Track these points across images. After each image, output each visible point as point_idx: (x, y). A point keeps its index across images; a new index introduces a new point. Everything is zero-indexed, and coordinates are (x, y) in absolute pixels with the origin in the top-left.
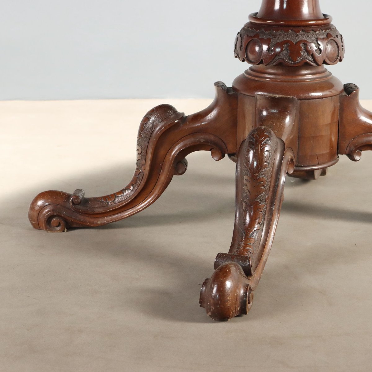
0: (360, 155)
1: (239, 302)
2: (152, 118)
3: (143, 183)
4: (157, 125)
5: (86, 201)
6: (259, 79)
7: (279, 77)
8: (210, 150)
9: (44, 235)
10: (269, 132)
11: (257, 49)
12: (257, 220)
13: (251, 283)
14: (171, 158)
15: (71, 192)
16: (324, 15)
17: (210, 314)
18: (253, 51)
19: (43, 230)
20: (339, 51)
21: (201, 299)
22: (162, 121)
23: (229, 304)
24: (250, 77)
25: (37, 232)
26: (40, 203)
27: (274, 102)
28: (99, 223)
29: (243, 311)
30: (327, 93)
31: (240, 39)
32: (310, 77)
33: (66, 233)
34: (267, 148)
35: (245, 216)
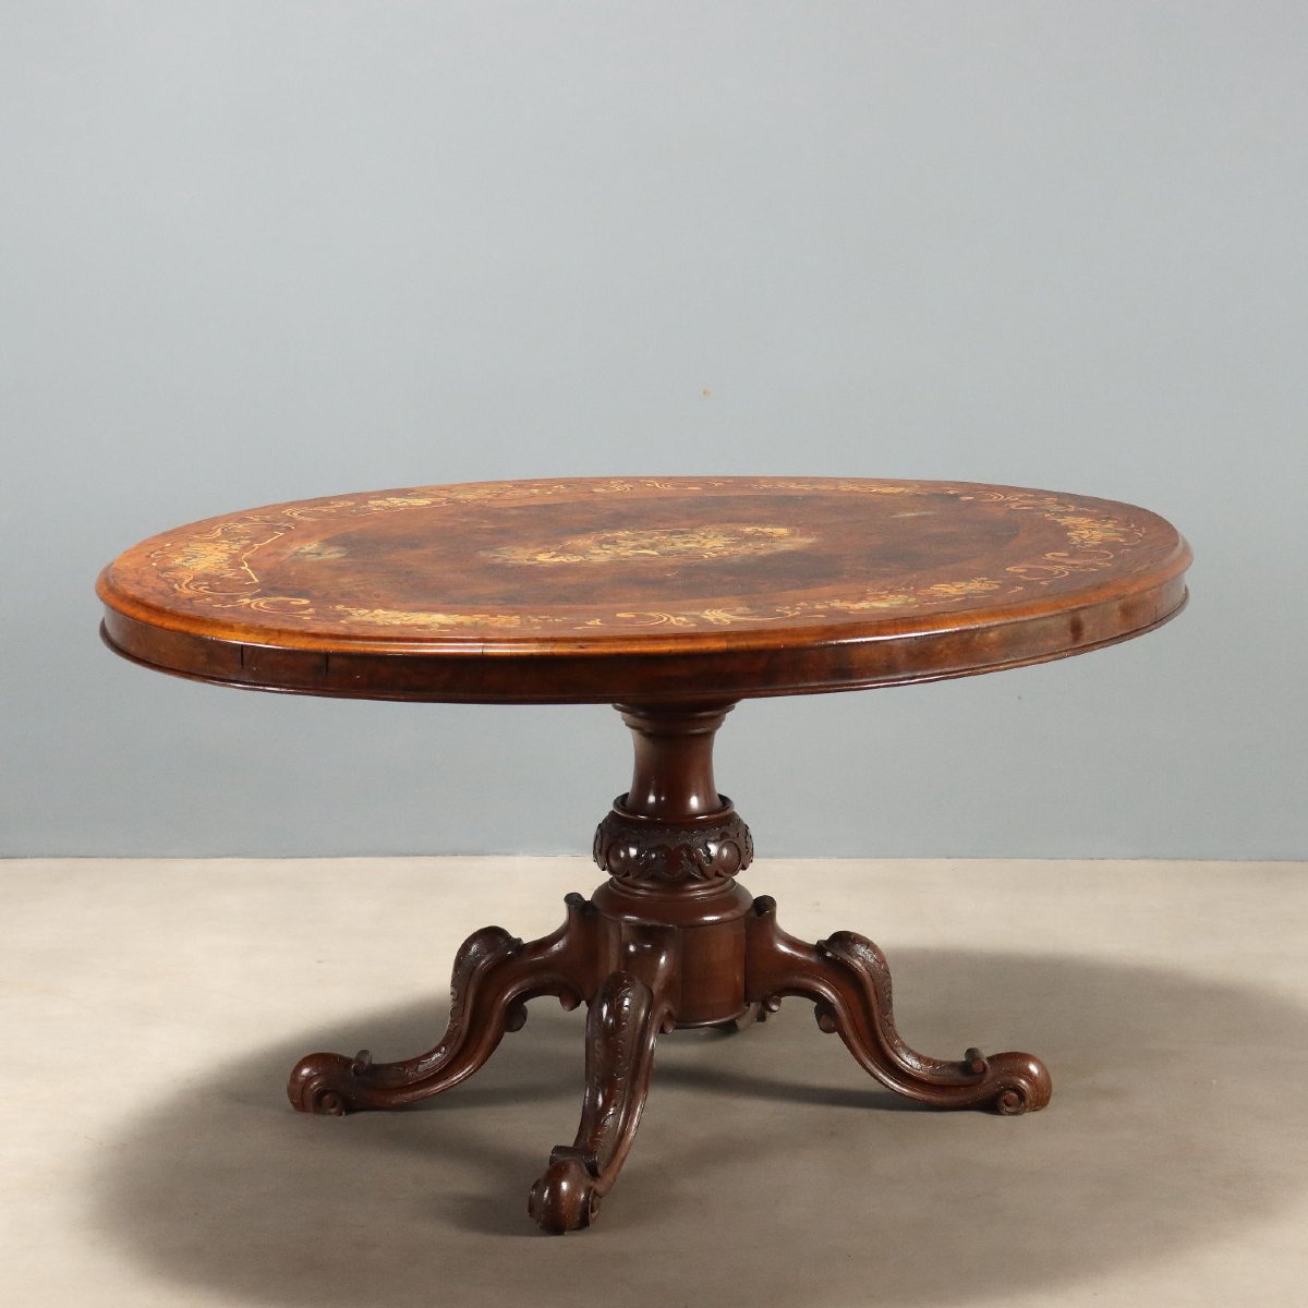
0: (778, 1002)
1: (579, 1210)
2: (474, 948)
3: (460, 1044)
4: (481, 959)
5: (376, 1069)
6: (627, 896)
7: (657, 894)
8: (559, 996)
9: (310, 1122)
10: (630, 979)
11: (622, 854)
12: (613, 1102)
13: (599, 1187)
14: (501, 1006)
15: (352, 1055)
16: (721, 797)
17: (540, 1224)
18: (617, 857)
19: (308, 1111)
20: (740, 856)
21: (530, 1206)
22: (489, 952)
23: (564, 1212)
24: (616, 891)
25: (300, 1116)
26: (305, 1071)
27: (642, 933)
28: (394, 1102)
29: (583, 1223)
30: (727, 915)
31: (599, 836)
32: (701, 893)
33: (344, 1118)
34: (627, 1002)
35: (597, 1097)
